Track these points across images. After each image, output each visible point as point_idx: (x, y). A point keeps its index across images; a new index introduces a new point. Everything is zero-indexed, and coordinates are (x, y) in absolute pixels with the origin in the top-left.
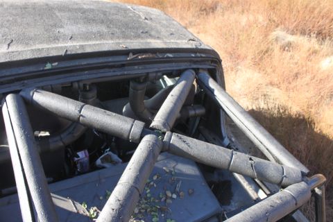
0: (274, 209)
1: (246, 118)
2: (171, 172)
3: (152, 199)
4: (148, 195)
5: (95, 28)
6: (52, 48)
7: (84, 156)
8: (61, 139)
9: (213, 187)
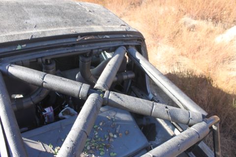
0: (184, 142)
1: (163, 79)
2: (112, 119)
3: (99, 139)
4: (97, 137)
5: (53, 19)
6: (22, 34)
7: (50, 111)
8: (31, 100)
9: (142, 128)
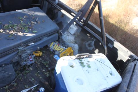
2: (32, 15)
3: (24, 24)
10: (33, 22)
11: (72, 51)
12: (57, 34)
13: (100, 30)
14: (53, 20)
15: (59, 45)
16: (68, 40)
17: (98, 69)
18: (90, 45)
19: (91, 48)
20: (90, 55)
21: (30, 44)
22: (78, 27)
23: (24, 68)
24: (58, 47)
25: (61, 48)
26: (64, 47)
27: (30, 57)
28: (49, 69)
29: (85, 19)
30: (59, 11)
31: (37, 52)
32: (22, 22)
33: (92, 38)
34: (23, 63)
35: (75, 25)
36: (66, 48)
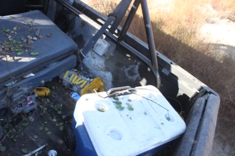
2: (29, 24)
3: (14, 41)
4: (10, 39)
10: (30, 37)
11: (102, 84)
12: (74, 57)
13: (146, 46)
14: (66, 33)
15: (78, 75)
16: (94, 65)
17: (147, 113)
18: (131, 73)
19: (135, 78)
20: (131, 89)
21: (27, 76)
22: (109, 43)
23: (19, 118)
24: (77, 79)
25: (82, 80)
26: (87, 78)
27: (28, 99)
28: (64, 117)
29: (120, 28)
30: (77, 17)
31: (40, 90)
32: (10, 37)
33: (135, 61)
34: (16, 110)
35: (105, 39)
36: (92, 80)
